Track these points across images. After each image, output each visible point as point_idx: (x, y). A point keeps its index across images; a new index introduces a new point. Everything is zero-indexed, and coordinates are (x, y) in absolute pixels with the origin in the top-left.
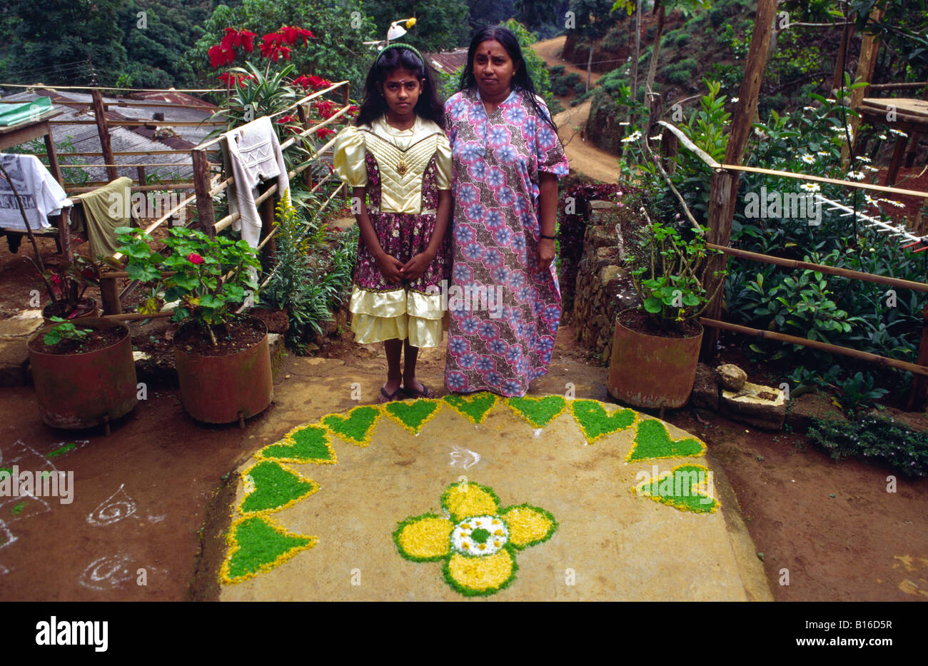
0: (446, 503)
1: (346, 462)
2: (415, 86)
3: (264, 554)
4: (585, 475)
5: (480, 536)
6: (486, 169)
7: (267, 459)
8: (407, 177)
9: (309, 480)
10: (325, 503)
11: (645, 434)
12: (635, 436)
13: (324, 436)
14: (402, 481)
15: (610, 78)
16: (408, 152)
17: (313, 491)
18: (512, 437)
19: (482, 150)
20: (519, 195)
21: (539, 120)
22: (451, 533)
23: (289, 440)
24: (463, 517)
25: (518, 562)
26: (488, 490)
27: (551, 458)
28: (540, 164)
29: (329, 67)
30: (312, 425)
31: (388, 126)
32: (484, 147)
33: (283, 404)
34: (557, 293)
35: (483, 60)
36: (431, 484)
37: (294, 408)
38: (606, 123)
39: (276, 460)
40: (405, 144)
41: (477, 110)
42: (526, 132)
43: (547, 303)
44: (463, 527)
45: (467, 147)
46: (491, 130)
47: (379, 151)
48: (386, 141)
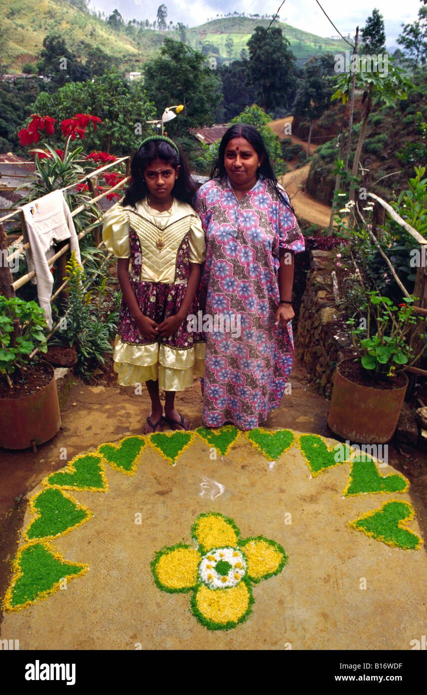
0: (196, 533)
1: (116, 490)
2: (171, 173)
3: (43, 582)
4: (310, 508)
5: (223, 568)
6: (238, 248)
7: (52, 486)
8: (164, 252)
9: (84, 508)
10: (96, 531)
11: (358, 469)
12: (350, 470)
13: (99, 465)
14: (161, 510)
15: (325, 149)
16: (166, 231)
17: (88, 519)
18: (250, 469)
19: (234, 232)
20: (265, 269)
21: (281, 205)
22: (199, 564)
23: (71, 468)
24: (209, 548)
25: (254, 595)
26: (230, 521)
27: (282, 491)
28: (281, 242)
29: (122, 139)
30: (90, 454)
31: (149, 208)
32: (236, 230)
33: (69, 430)
34: (291, 345)
35: (233, 155)
36: (184, 514)
37: (78, 434)
38: (320, 181)
39: (59, 487)
40: (163, 224)
41: (229, 197)
42: (271, 215)
43: (282, 352)
44: (209, 559)
45: (222, 229)
46: (242, 215)
47: (141, 229)
48: (147, 221)
